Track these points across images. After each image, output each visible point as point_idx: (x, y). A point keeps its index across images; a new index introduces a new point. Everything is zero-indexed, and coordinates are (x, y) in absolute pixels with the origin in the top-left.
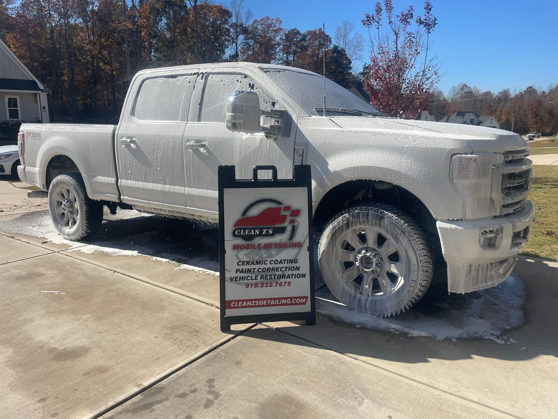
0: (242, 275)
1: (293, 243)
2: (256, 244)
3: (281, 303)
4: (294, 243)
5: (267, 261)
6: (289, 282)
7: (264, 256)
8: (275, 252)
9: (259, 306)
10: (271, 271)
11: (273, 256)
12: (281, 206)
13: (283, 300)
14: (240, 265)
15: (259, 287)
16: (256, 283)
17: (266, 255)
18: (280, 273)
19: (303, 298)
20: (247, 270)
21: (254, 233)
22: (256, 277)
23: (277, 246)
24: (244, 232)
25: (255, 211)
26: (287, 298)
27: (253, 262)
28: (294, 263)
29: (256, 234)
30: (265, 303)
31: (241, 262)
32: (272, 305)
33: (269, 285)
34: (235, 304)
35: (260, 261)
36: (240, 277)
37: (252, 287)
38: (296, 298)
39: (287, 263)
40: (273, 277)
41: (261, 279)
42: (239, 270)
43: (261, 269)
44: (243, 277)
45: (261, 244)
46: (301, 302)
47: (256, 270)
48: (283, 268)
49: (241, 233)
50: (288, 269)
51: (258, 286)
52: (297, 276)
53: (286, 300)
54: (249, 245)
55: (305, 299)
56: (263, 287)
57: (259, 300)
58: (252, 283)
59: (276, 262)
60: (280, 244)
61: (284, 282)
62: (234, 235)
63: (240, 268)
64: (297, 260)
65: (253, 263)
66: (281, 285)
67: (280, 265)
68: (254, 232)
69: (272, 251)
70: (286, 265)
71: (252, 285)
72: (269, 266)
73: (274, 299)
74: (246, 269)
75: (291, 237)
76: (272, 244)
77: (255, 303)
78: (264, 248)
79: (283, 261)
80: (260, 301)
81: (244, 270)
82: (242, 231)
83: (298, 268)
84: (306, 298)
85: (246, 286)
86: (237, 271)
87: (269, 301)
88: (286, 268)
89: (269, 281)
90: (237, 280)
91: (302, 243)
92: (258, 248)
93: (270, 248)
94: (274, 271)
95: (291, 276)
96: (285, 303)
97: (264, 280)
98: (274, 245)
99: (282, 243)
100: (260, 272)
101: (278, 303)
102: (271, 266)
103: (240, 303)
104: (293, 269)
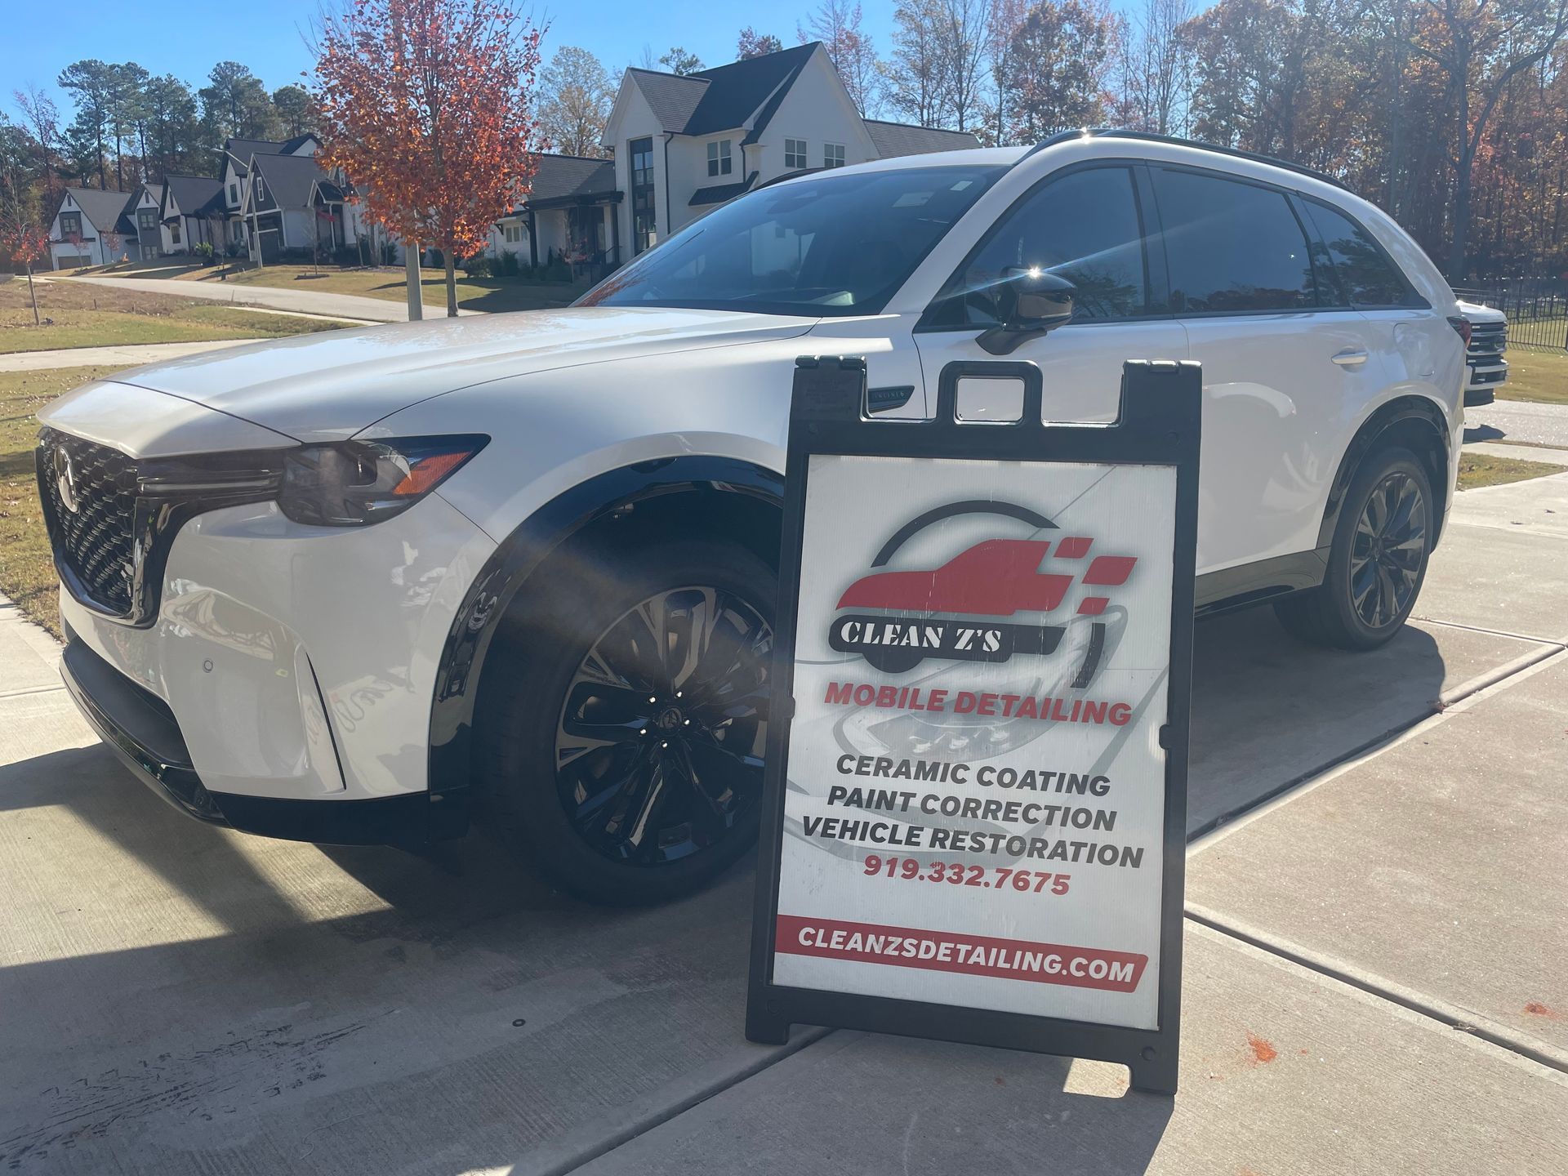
0: (854, 814)
1: (1091, 704)
2: (926, 689)
3: (1016, 966)
4: (1098, 706)
5: (966, 768)
6: (1058, 877)
7: (956, 744)
8: (1005, 735)
9: (915, 962)
10: (980, 813)
11: (995, 749)
12: (1045, 535)
13: (1029, 956)
14: (849, 771)
15: (922, 878)
16: (908, 857)
17: (965, 741)
18: (1020, 828)
19: (1124, 958)
20: (876, 797)
21: (921, 641)
22: (912, 834)
23: (1016, 705)
24: (879, 632)
26: (1047, 949)
27: (906, 763)
28: (1088, 792)
29: (925, 644)
30: (943, 952)
31: (852, 758)
32: (976, 969)
33: (967, 875)
34: (813, 937)
35: (935, 766)
36: (846, 822)
37: (891, 874)
38: (1091, 954)
39: (1059, 789)
40: (988, 843)
41: (932, 845)
42: (844, 790)
43: (936, 798)
44: (857, 823)
45: (945, 693)
46: (1112, 978)
47: (915, 803)
48: (1038, 808)
50: (1058, 815)
51: (921, 872)
52: (1098, 854)
53: (1040, 956)
54: (894, 690)
55: (1130, 968)
56: (940, 878)
57: (920, 935)
58: (894, 855)
59: (1008, 777)
60: (1030, 700)
61: (1037, 875)
62: (835, 641)
63: (851, 782)
64: (1106, 780)
65: (903, 770)
66: (1021, 882)
67: (1025, 796)
68: (921, 636)
69: (991, 728)
70: (1050, 797)
71: (893, 863)
72: (969, 790)
73: (989, 943)
74: (872, 792)
75: (1085, 676)
76: (995, 696)
77: (901, 948)
78: (958, 709)
79: (1039, 780)
80: (924, 943)
81: (865, 796)
82: (870, 627)
83: (1107, 821)
84: (1140, 961)
85: (868, 863)
86: (836, 794)
87: (963, 948)
88: (1052, 809)
89: (968, 858)
90: (829, 831)
91: (1134, 704)
92: (931, 707)
93: (982, 711)
94: (995, 818)
95: (1070, 850)
96: (1036, 968)
97: (948, 849)
98: (1002, 703)
99: (1040, 697)
100: (933, 811)
101: (1001, 964)
102: (983, 794)
103: (837, 936)
104: (1082, 818)
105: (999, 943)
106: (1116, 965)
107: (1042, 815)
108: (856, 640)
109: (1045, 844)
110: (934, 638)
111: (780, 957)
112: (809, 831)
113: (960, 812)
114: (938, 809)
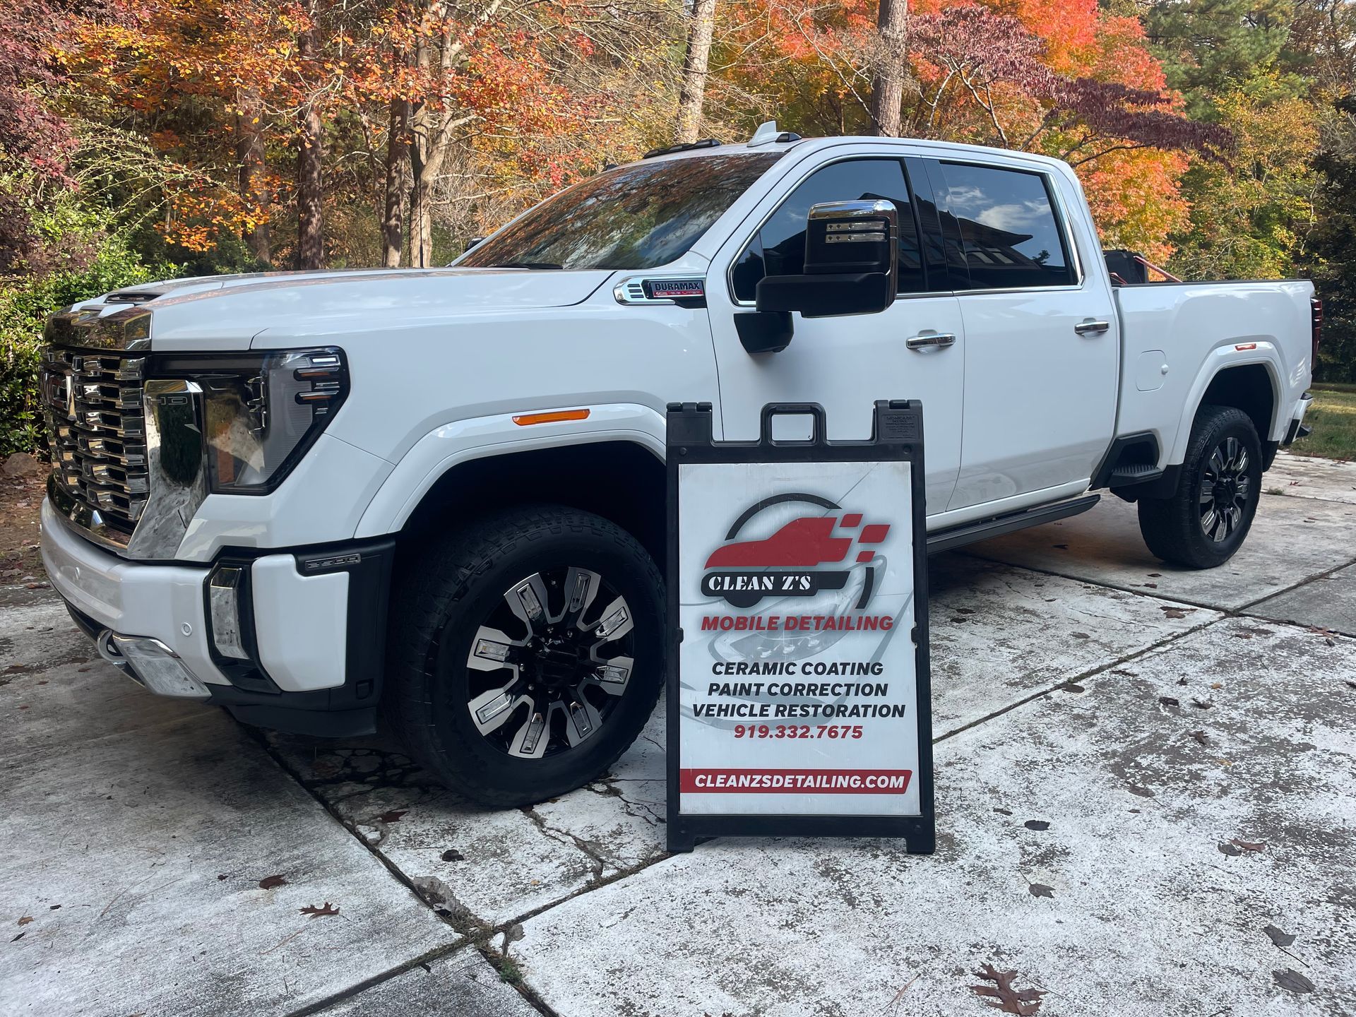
0: (726, 700)
1: (868, 619)
2: (766, 616)
3: (833, 786)
4: (873, 620)
5: (795, 665)
6: (855, 727)
7: (787, 650)
8: (817, 642)
9: (771, 790)
10: (805, 692)
11: (811, 652)
13: (841, 778)
14: (720, 673)
15: (771, 736)
16: (763, 724)
17: (793, 648)
18: (830, 700)
19: (897, 773)
20: (738, 688)
21: (760, 586)
22: (762, 709)
23: (823, 623)
24: (733, 582)
25: (763, 527)
26: (851, 773)
27: (756, 665)
28: (870, 673)
29: (763, 588)
30: (788, 782)
31: (722, 665)
32: (810, 790)
33: (799, 732)
34: (704, 781)
35: (775, 665)
36: (721, 706)
37: (752, 736)
38: (878, 773)
39: (852, 673)
40: (811, 710)
41: (777, 715)
42: (718, 686)
43: (777, 686)
44: (728, 706)
45: (778, 618)
46: (891, 786)
47: (764, 689)
48: (840, 686)
49: (722, 587)
50: (853, 689)
51: (771, 733)
52: (880, 711)
53: (847, 777)
54: (745, 619)
55: (902, 779)
56: (783, 735)
57: (772, 772)
58: (754, 724)
59: (820, 668)
60: (831, 619)
61: (843, 727)
62: (705, 590)
63: (722, 680)
64: (881, 665)
65: (755, 669)
66: (833, 733)
67: (832, 679)
68: (760, 582)
69: (808, 638)
70: (848, 678)
71: (752, 729)
72: (798, 678)
73: (815, 773)
74: (736, 685)
75: (863, 601)
76: (810, 618)
77: (761, 782)
78: (787, 628)
79: (840, 668)
81: (732, 688)
82: (727, 579)
83: (882, 690)
84: (907, 774)
85: (736, 730)
86: (713, 688)
87: (800, 778)
88: (849, 686)
89: (799, 721)
90: (710, 713)
92: (770, 628)
93: (802, 628)
94: (814, 694)
95: (862, 710)
96: (845, 785)
97: (786, 717)
98: (813, 622)
100: (776, 694)
101: (824, 785)
102: (806, 680)
103: (720, 778)
104: (867, 690)
105: (822, 772)
106: (893, 778)
107: (843, 690)
109: (846, 708)
110: (768, 584)
111: (683, 796)
112: (697, 714)
113: (792, 693)
114: (779, 692)
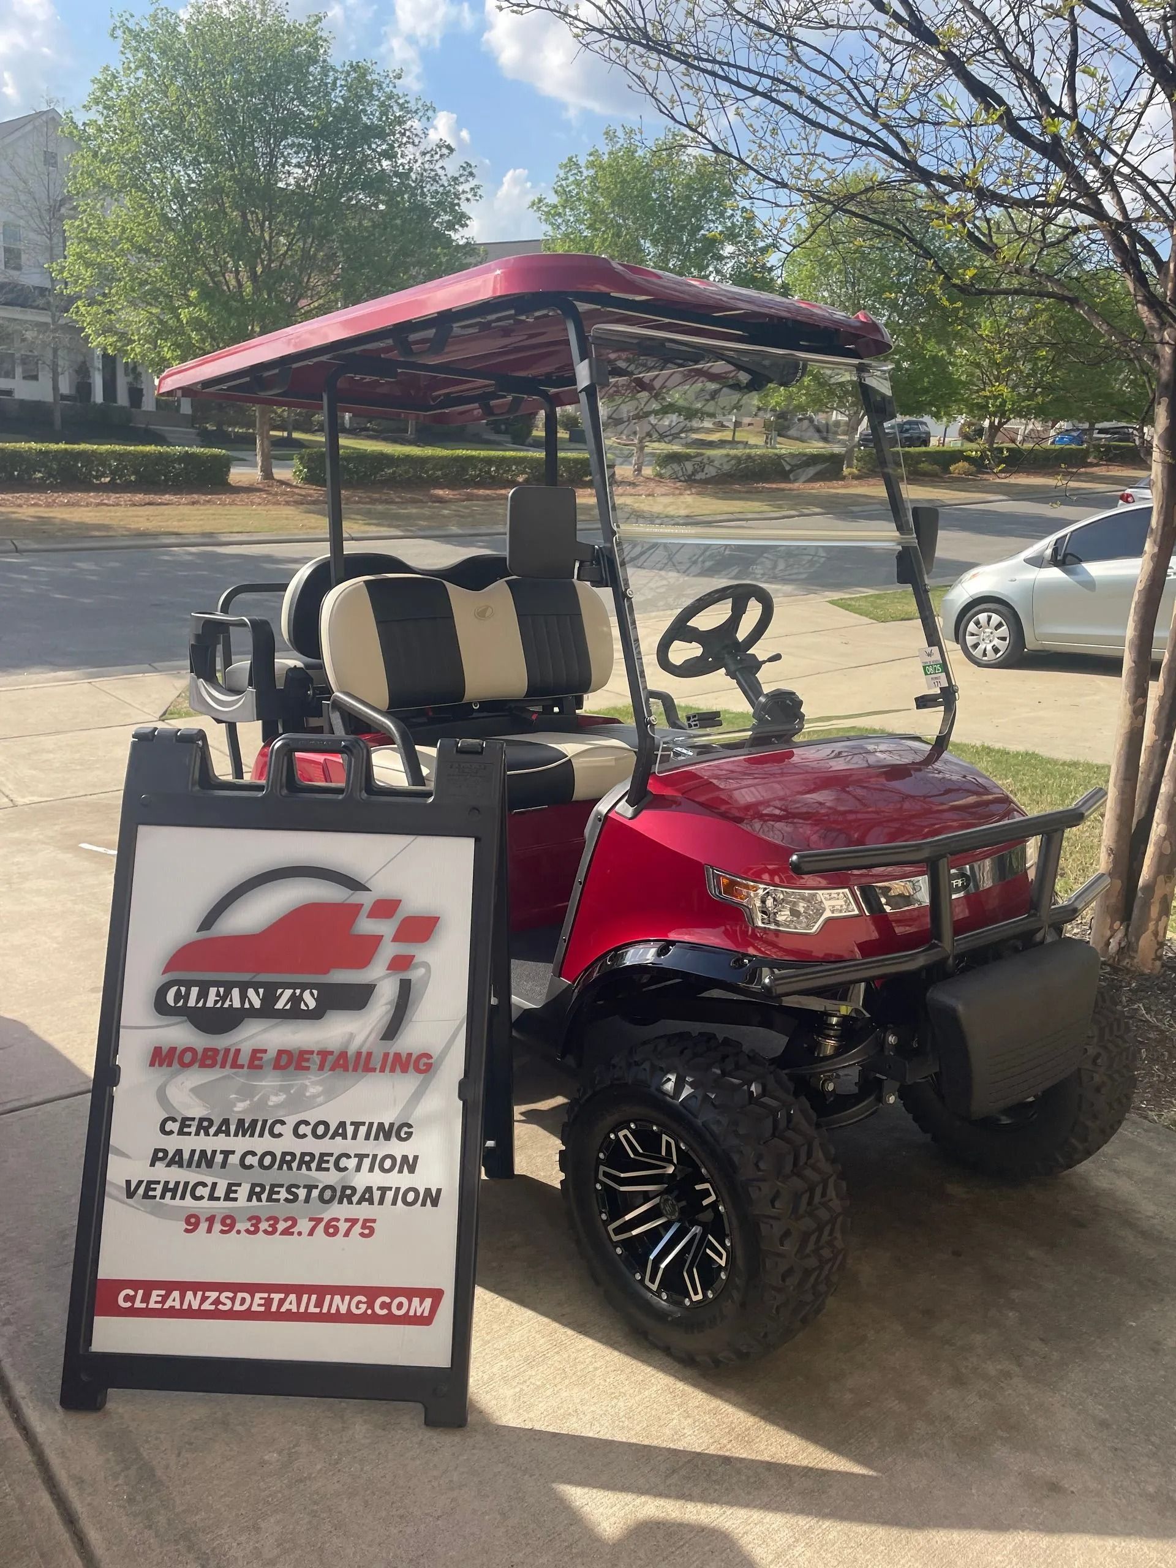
0: (175, 1175)
1: (397, 1056)
2: (246, 1049)
3: (325, 1310)
4: (404, 1057)
5: (283, 1123)
6: (366, 1221)
7: (274, 1100)
8: (320, 1089)
9: (231, 1315)
10: (295, 1165)
11: (311, 1103)
12: (359, 897)
13: (337, 1298)
14: (171, 1132)
15: (239, 1232)
16: (227, 1212)
17: (282, 1097)
18: (331, 1177)
19: (422, 1293)
20: (196, 1157)
21: (243, 1003)
22: (230, 1190)
23: (331, 1059)
24: (203, 995)
26: (353, 1291)
27: (226, 1122)
28: (394, 1139)
29: (247, 1005)
30: (257, 1302)
31: (174, 1120)
32: (289, 1316)
33: (282, 1226)
34: (132, 1299)
35: (254, 1123)
36: (167, 1183)
37: (209, 1231)
38: (394, 1292)
39: (367, 1137)
40: (302, 1193)
41: (250, 1199)
42: (165, 1152)
43: (254, 1154)
44: (177, 1184)
45: (265, 1051)
46: (412, 1313)
47: (234, 1159)
48: (348, 1156)
50: (367, 1162)
51: (238, 1226)
52: (404, 1197)
53: (347, 1298)
54: (216, 1051)
55: (428, 1302)
56: (256, 1231)
57: (235, 1288)
58: (213, 1212)
59: (321, 1129)
60: (343, 1055)
61: (347, 1220)
62: (160, 1006)
63: (172, 1143)
64: (410, 1126)
65: (224, 1129)
66: (331, 1229)
67: (337, 1146)
68: (243, 997)
69: (307, 1082)
70: (361, 1146)
71: (211, 1220)
72: (286, 1143)
73: (299, 1290)
74: (193, 1152)
75: (393, 1029)
76: (312, 1052)
77: (217, 1302)
78: (277, 1066)
79: (350, 1130)
81: (186, 1156)
82: (195, 991)
83: (410, 1164)
84: (436, 1295)
85: (188, 1222)
86: (158, 1156)
87: (277, 1297)
88: (361, 1157)
89: (282, 1209)
90: (151, 1193)
91: (435, 1055)
92: (251, 1066)
93: (300, 1067)
94: (309, 1169)
95: (377, 1195)
96: (343, 1310)
97: (264, 1203)
98: (317, 1059)
99: (352, 1050)
100: (251, 1167)
101: (312, 1309)
102: (298, 1147)
103: (155, 1295)
104: (388, 1164)
105: (310, 1289)
106: (416, 1301)
107: (352, 1163)
108: (180, 1004)
109: (354, 1190)
110: (255, 999)
111: (99, 1321)
112: (130, 1194)
113: (276, 1166)
114: (256, 1164)
